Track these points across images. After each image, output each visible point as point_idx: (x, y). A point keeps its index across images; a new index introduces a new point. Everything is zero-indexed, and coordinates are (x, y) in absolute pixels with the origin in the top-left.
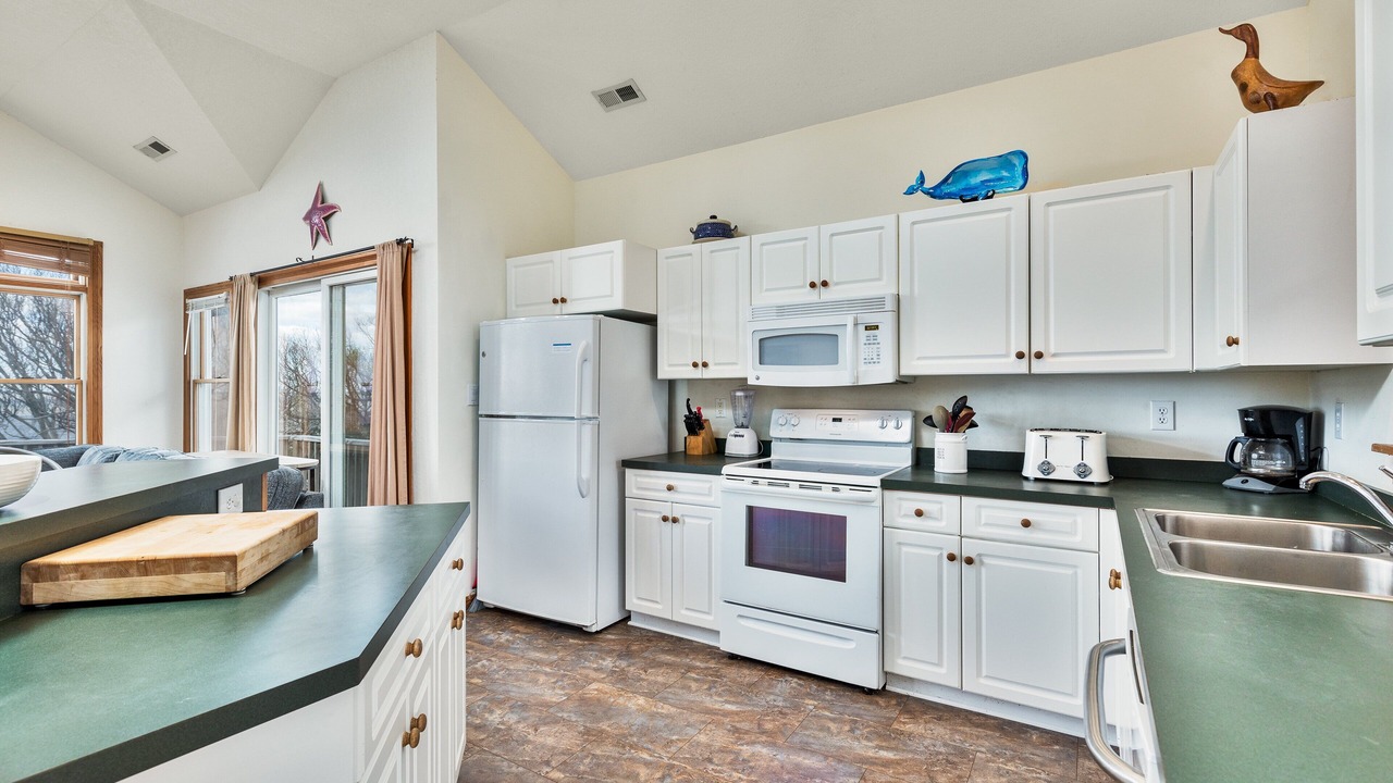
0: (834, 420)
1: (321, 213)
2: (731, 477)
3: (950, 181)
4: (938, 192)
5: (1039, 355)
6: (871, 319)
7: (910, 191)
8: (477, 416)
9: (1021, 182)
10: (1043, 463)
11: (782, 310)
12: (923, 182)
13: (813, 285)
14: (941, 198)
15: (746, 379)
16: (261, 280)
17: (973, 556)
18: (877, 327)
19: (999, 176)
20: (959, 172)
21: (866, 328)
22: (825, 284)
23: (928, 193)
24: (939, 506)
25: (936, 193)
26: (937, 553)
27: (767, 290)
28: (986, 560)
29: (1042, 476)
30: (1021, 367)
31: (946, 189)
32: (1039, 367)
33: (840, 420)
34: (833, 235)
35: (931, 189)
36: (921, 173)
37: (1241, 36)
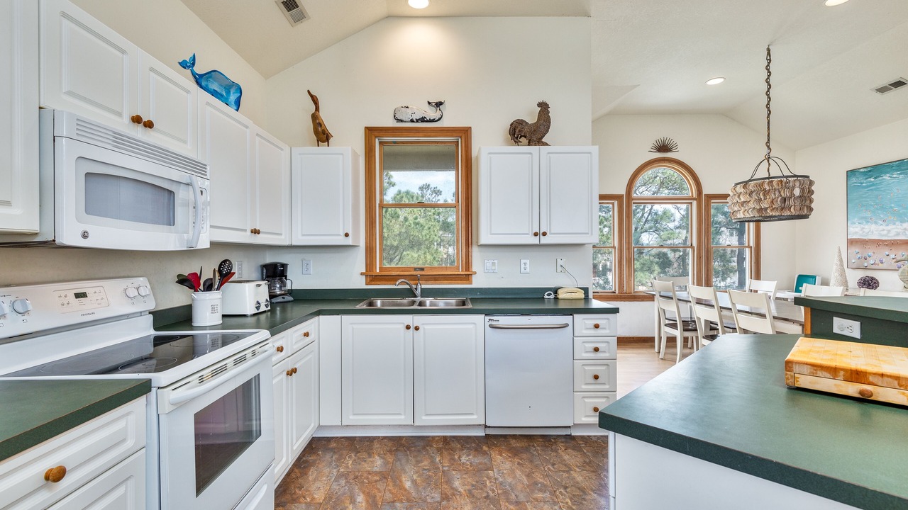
0: (77, 295)
3: (206, 77)
5: (259, 232)
7: (184, 65)
9: (236, 108)
10: (257, 303)
12: (193, 64)
14: (202, 87)
22: (150, 125)
23: (195, 77)
25: (199, 80)
26: (282, 376)
29: (257, 311)
31: (204, 81)
33: (85, 296)
34: (152, 69)
35: (197, 74)
36: (194, 55)
37: (315, 100)
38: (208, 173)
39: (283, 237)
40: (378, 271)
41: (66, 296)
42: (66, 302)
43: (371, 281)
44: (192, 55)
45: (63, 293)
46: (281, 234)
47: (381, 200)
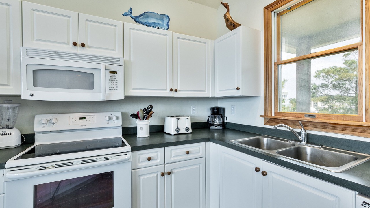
0: (81, 118)
2: (14, 169)
3: (142, 17)
4: (138, 20)
5: (176, 90)
6: (113, 68)
7: (125, 15)
9: (167, 28)
10: (177, 128)
11: (54, 54)
12: (131, 13)
13: (75, 44)
15: (20, 96)
17: (170, 171)
18: (115, 72)
19: (159, 22)
20: (145, 15)
21: (110, 72)
22: (83, 45)
23: (133, 19)
24: (156, 154)
25: (136, 20)
26: (155, 175)
27: (37, 40)
28: (174, 171)
29: (177, 133)
30: (170, 94)
31: (140, 19)
32: (176, 95)
33: (84, 118)
34: (88, 20)
35: (134, 17)
36: (131, 8)
37: (226, 6)
38: (122, 63)
39: (206, 92)
40: (273, 115)
41: (75, 118)
42: (74, 121)
43: (268, 122)
44: (130, 8)
45: (74, 117)
46: (204, 91)
47: (279, 59)
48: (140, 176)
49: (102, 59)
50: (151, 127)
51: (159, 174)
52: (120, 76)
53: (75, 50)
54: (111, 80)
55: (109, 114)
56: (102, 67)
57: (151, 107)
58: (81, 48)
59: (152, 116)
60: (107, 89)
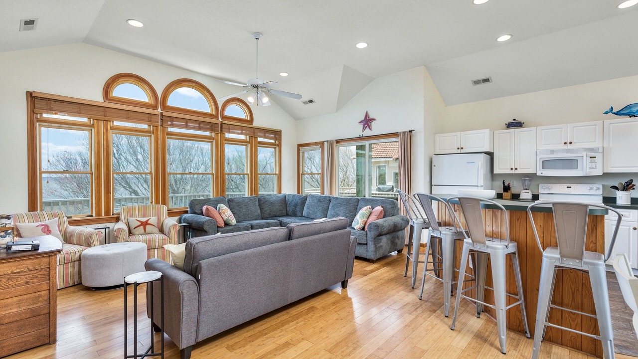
0: (567, 187)
1: (367, 122)
3: (624, 110)
4: (619, 113)
6: (593, 155)
7: (607, 113)
8: (431, 185)
11: (553, 151)
12: (612, 110)
13: (565, 143)
14: (620, 115)
15: (537, 174)
16: (338, 141)
18: (595, 157)
20: (628, 107)
21: (591, 158)
22: (571, 143)
23: (614, 114)
24: (629, 213)
25: (617, 114)
26: (628, 227)
31: (622, 112)
33: (570, 187)
35: (615, 112)
36: (612, 107)
38: (601, 150)
41: (564, 187)
48: (612, 225)
49: (584, 150)
50: (632, 199)
51: (632, 228)
52: (599, 160)
53: (565, 147)
54: (591, 162)
55: (591, 186)
56: (585, 155)
57: (632, 181)
58: (569, 145)
59: (634, 189)
60: (588, 168)
